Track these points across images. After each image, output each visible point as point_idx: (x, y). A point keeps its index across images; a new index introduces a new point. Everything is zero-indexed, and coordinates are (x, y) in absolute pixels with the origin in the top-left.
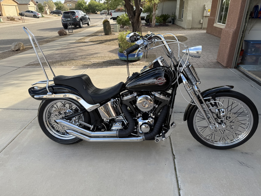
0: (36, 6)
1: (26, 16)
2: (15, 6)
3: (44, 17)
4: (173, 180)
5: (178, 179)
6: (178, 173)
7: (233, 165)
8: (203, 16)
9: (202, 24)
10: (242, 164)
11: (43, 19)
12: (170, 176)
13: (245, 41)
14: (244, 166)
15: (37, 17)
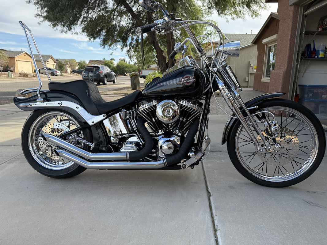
0: (55, 64)
1: (42, 74)
2: (31, 62)
3: (63, 75)
4: (207, 219)
5: (215, 219)
6: (214, 211)
7: (296, 204)
8: (249, 74)
9: (248, 82)
10: (310, 204)
11: (61, 77)
12: (202, 215)
13: (299, 85)
14: (314, 205)
15: (55, 74)
